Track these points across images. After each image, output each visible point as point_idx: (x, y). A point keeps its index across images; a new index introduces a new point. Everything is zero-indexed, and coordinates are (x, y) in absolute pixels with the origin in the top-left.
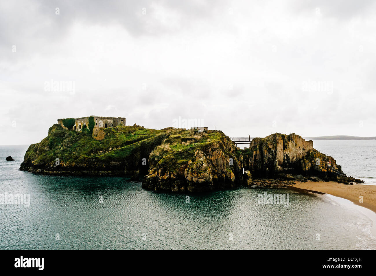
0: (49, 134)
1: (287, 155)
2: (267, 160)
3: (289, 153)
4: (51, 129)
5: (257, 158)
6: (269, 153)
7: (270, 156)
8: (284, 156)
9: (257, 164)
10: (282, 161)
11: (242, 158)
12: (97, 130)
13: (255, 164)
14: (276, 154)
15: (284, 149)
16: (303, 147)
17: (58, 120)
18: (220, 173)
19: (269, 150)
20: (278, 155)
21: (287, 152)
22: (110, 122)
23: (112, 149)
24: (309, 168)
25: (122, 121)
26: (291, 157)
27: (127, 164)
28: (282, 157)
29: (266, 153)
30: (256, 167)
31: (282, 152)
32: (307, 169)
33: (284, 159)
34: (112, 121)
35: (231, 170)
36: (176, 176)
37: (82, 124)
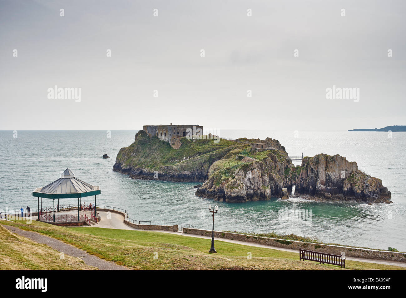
0: (135, 140)
1: (329, 176)
2: (310, 179)
3: (331, 173)
4: (137, 135)
5: (304, 176)
6: (312, 173)
7: (313, 175)
8: (326, 176)
9: (304, 182)
10: (325, 180)
11: (291, 176)
12: (174, 139)
13: (302, 181)
14: (318, 174)
15: (326, 170)
16: (346, 168)
17: (144, 126)
19: (312, 170)
20: (319, 175)
21: (328, 173)
23: (186, 159)
24: (348, 188)
26: (333, 177)
27: (197, 174)
28: (324, 176)
29: (310, 172)
30: (302, 185)
31: (324, 172)
32: (346, 190)
33: (326, 179)
35: (269, 187)
36: (218, 189)
37: (163, 131)
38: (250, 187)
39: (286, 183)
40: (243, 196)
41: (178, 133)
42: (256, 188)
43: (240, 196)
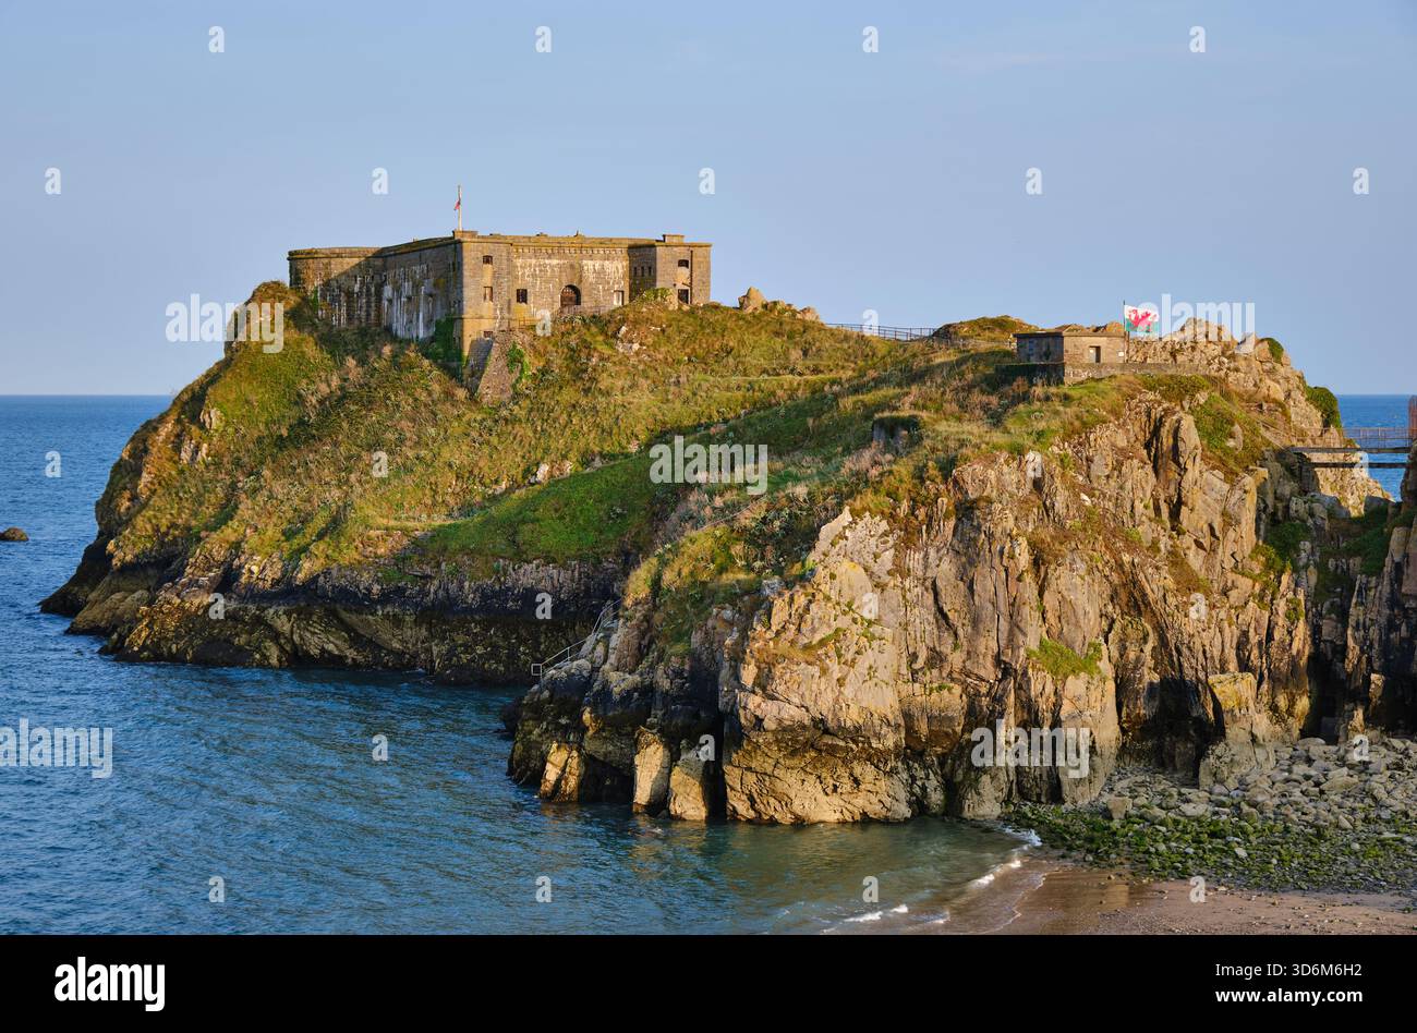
0: (229, 345)
12: (488, 334)
18: (982, 673)
22: (600, 273)
25: (684, 263)
34: (618, 268)
35: (1106, 667)
36: (678, 674)
37: (416, 286)
38: (936, 659)
39: (1270, 637)
40: (858, 729)
41: (522, 296)
42: (989, 672)
43: (831, 724)
